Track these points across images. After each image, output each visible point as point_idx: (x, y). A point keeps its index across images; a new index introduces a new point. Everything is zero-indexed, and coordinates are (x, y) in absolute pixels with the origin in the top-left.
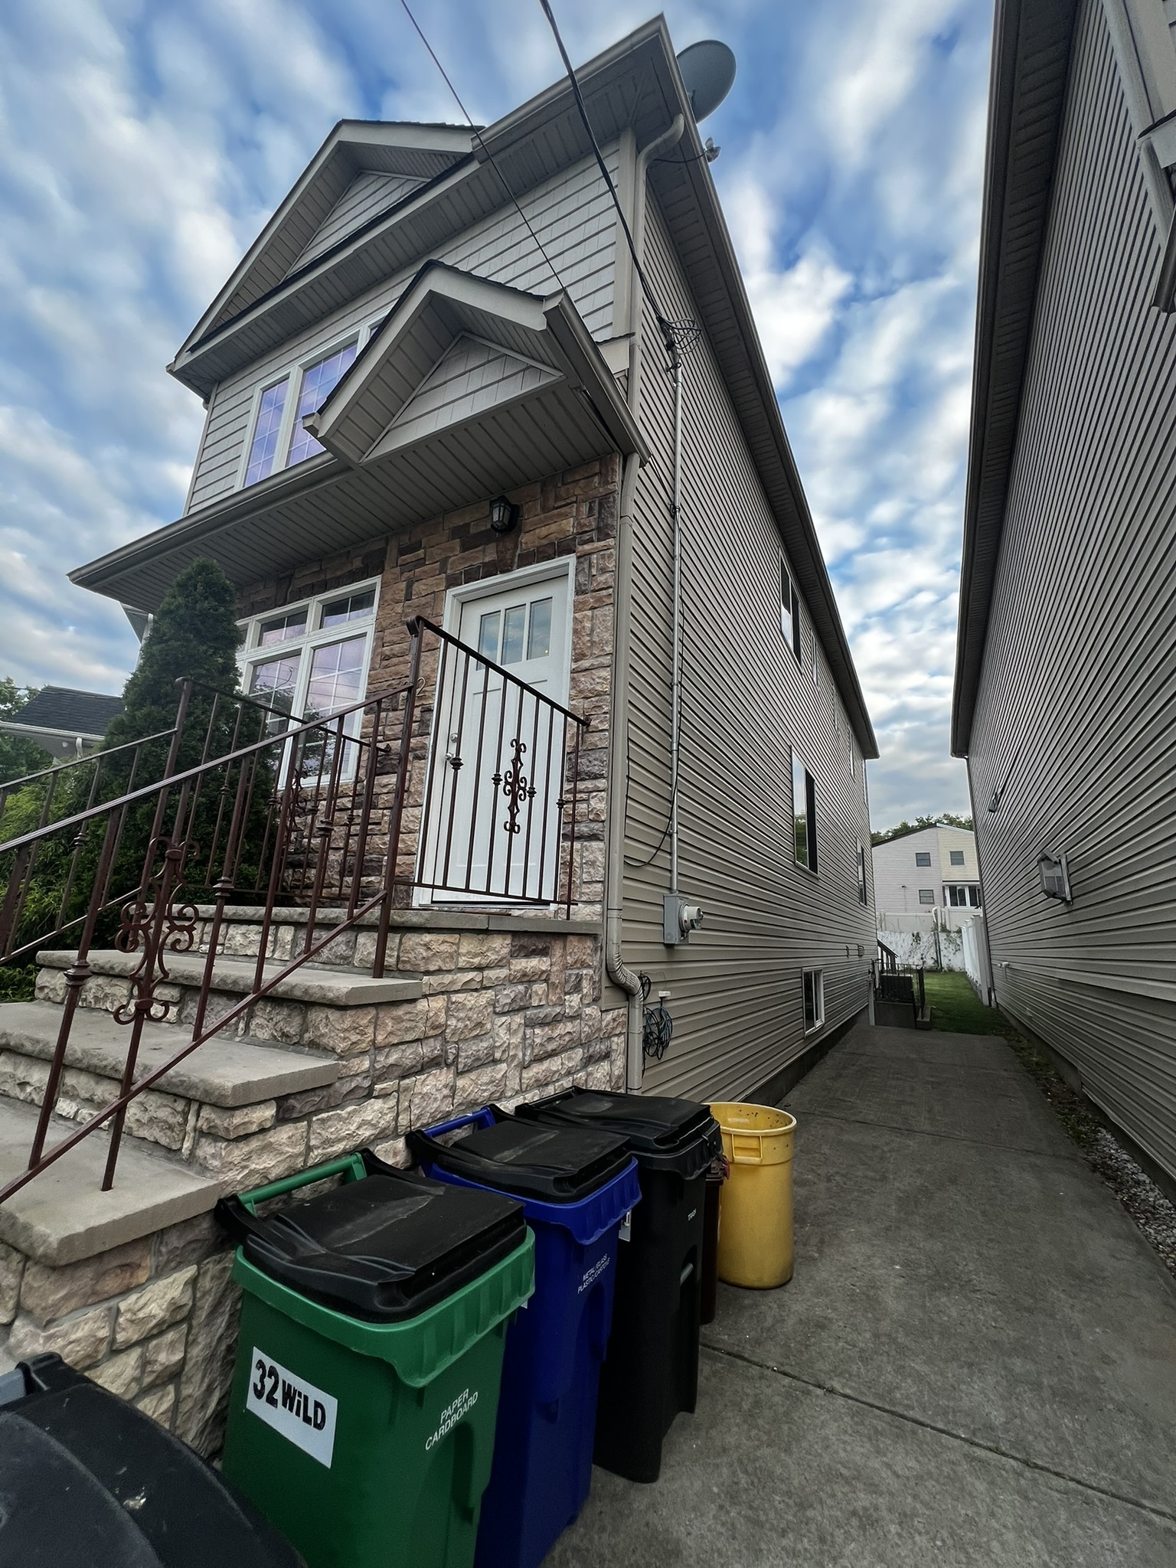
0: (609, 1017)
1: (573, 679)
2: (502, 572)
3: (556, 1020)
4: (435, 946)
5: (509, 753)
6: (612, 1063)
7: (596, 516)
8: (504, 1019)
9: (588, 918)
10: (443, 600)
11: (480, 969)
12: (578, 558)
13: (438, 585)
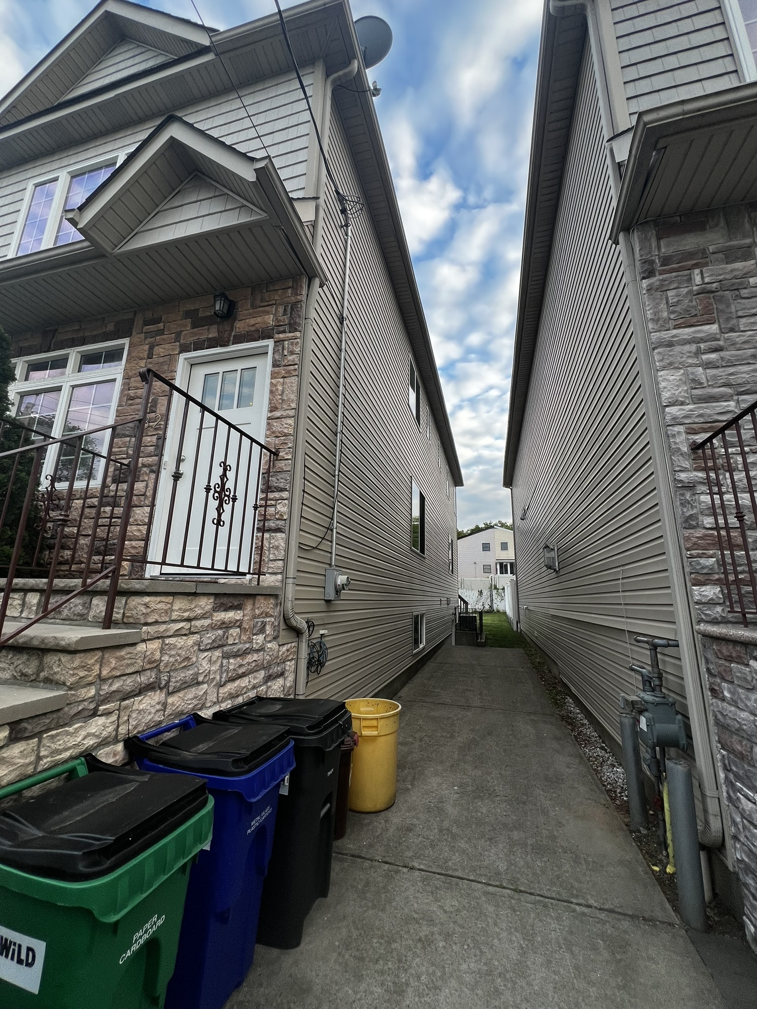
0: (285, 648)
1: (268, 424)
2: (221, 346)
3: (246, 653)
4: (153, 605)
5: (218, 471)
6: (285, 679)
7: (289, 315)
8: (206, 654)
9: (273, 584)
10: (177, 361)
11: (189, 620)
12: (275, 342)
13: (174, 350)
